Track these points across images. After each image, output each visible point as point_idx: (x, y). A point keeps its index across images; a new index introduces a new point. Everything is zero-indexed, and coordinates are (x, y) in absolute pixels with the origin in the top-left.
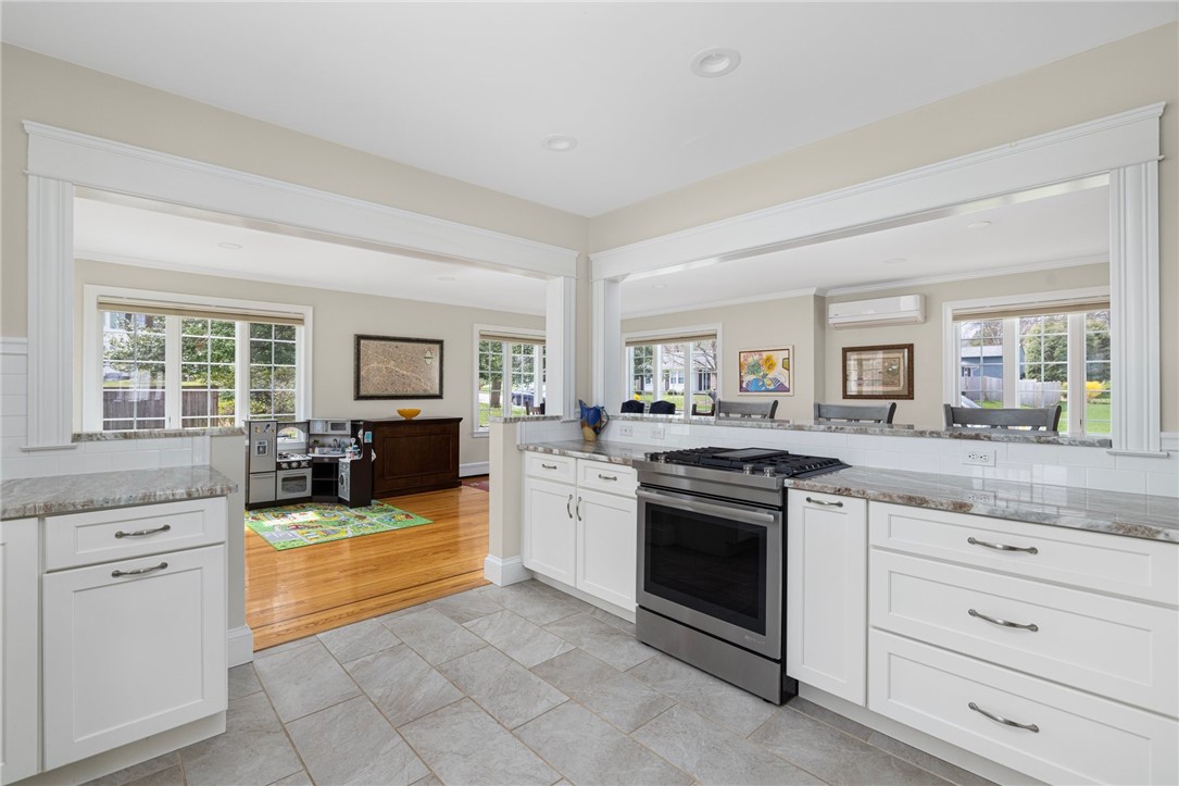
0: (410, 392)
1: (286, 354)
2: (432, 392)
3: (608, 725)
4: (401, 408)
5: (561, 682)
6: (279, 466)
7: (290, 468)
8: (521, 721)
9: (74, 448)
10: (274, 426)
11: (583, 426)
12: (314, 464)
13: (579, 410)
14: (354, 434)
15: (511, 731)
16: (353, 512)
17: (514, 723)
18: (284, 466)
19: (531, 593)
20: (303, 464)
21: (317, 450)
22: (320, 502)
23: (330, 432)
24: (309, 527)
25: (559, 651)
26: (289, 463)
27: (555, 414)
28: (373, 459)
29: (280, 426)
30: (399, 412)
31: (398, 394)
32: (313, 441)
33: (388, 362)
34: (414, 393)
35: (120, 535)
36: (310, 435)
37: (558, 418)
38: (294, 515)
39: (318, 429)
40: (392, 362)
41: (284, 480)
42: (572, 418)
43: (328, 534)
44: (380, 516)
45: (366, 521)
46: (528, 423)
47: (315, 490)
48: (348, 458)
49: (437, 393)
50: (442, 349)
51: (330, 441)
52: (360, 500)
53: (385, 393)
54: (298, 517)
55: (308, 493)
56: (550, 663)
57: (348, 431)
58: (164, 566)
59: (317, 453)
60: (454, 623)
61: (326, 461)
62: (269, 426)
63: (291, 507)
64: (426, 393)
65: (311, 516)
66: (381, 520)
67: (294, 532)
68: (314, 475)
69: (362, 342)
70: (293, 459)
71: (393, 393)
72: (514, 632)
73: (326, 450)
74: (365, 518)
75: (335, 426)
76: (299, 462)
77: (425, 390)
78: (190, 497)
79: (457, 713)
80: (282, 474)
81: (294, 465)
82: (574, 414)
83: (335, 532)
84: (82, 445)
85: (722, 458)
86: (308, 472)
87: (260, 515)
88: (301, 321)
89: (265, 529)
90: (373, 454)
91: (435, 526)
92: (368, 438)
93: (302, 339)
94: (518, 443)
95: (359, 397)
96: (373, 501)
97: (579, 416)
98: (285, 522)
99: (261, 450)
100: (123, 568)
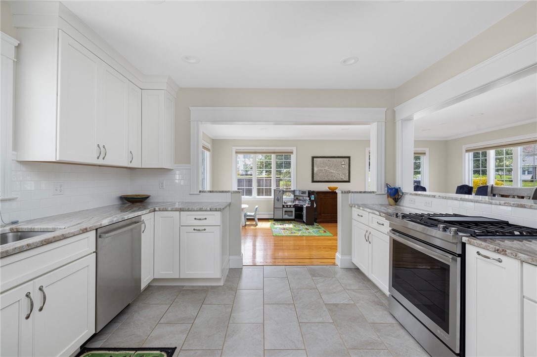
0: (335, 179)
1: (288, 165)
2: (345, 180)
3: (341, 341)
4: (329, 186)
5: (335, 314)
6: (283, 206)
7: (287, 207)
8: (305, 321)
9: (198, 194)
10: (282, 192)
11: (388, 197)
12: (295, 206)
13: (386, 189)
14: (309, 196)
15: (299, 323)
16: (306, 227)
17: (303, 321)
18: (285, 206)
19: (352, 274)
20: (292, 206)
21: (297, 201)
22: (297, 221)
23: (301, 195)
24: (287, 230)
25: (345, 302)
26: (287, 205)
27: (372, 190)
28: (315, 206)
29: (284, 192)
30: (329, 188)
31: (330, 180)
32: (296, 198)
33: (325, 167)
34: (336, 180)
35: (195, 219)
36: (295, 196)
37: (373, 192)
38: (286, 225)
39: (297, 193)
40: (327, 167)
41: (285, 211)
42: (383, 193)
43: (292, 233)
44: (314, 230)
45: (308, 231)
46: (355, 194)
47: (295, 217)
48: (306, 205)
49: (347, 180)
50: (349, 160)
51: (301, 198)
52: (310, 223)
53: (324, 180)
54: (287, 226)
55: (293, 217)
56: (336, 305)
57: (307, 195)
58: (205, 230)
59: (297, 202)
60: (310, 276)
61: (299, 206)
62: (280, 191)
63: (287, 222)
64: (342, 180)
65: (291, 226)
66: (314, 231)
67: (282, 231)
68: (295, 211)
69: (315, 159)
71: (328, 180)
72: (331, 287)
73: (300, 201)
74: (308, 229)
75: (304, 193)
76: (290, 205)
77: (342, 179)
78: (211, 210)
79: (286, 308)
80: (285, 209)
81: (289, 206)
82: (384, 191)
83: (295, 233)
84: (204, 194)
85: (435, 220)
86: (293, 210)
87: (276, 223)
88: (292, 153)
89: (274, 228)
90: (315, 205)
91: (333, 237)
92: (313, 198)
93: (293, 159)
94: (350, 203)
95: (313, 181)
96: (315, 224)
97: (386, 192)
98: (282, 226)
99: (278, 200)
100: (196, 228)
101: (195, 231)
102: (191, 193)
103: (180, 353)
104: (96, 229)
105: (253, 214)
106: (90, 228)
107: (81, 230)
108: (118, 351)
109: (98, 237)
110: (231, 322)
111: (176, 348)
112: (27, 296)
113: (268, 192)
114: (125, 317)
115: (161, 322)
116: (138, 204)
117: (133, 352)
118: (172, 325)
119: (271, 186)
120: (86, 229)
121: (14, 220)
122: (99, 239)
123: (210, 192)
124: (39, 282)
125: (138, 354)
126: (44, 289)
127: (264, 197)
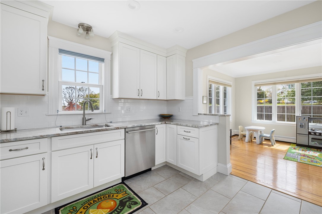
6: (310, 133)
7: (316, 135)
9: (198, 116)
10: (308, 119)
18: (313, 133)
24: (308, 157)
26: (315, 133)
35: (184, 131)
41: (312, 138)
58: (189, 139)
62: (305, 118)
63: (315, 150)
67: (300, 156)
70: (317, 132)
76: (320, 133)
78: (192, 127)
80: (311, 136)
84: (200, 116)
89: (291, 152)
98: (303, 153)
99: (301, 126)
100: (185, 137)
101: (184, 139)
102: (194, 115)
103: (147, 209)
104: (125, 129)
105: (269, 136)
106: (120, 127)
107: (115, 128)
108: (130, 190)
109: (126, 132)
110: (186, 209)
111: (148, 204)
112: (91, 150)
113: (291, 118)
114: (144, 175)
115: (155, 186)
116: (167, 119)
117: (133, 194)
118: (158, 190)
119: (294, 113)
120: (118, 128)
121: (111, 121)
122: (126, 133)
123: (205, 114)
124: (96, 146)
125: (134, 196)
126: (98, 150)
127: (286, 122)
